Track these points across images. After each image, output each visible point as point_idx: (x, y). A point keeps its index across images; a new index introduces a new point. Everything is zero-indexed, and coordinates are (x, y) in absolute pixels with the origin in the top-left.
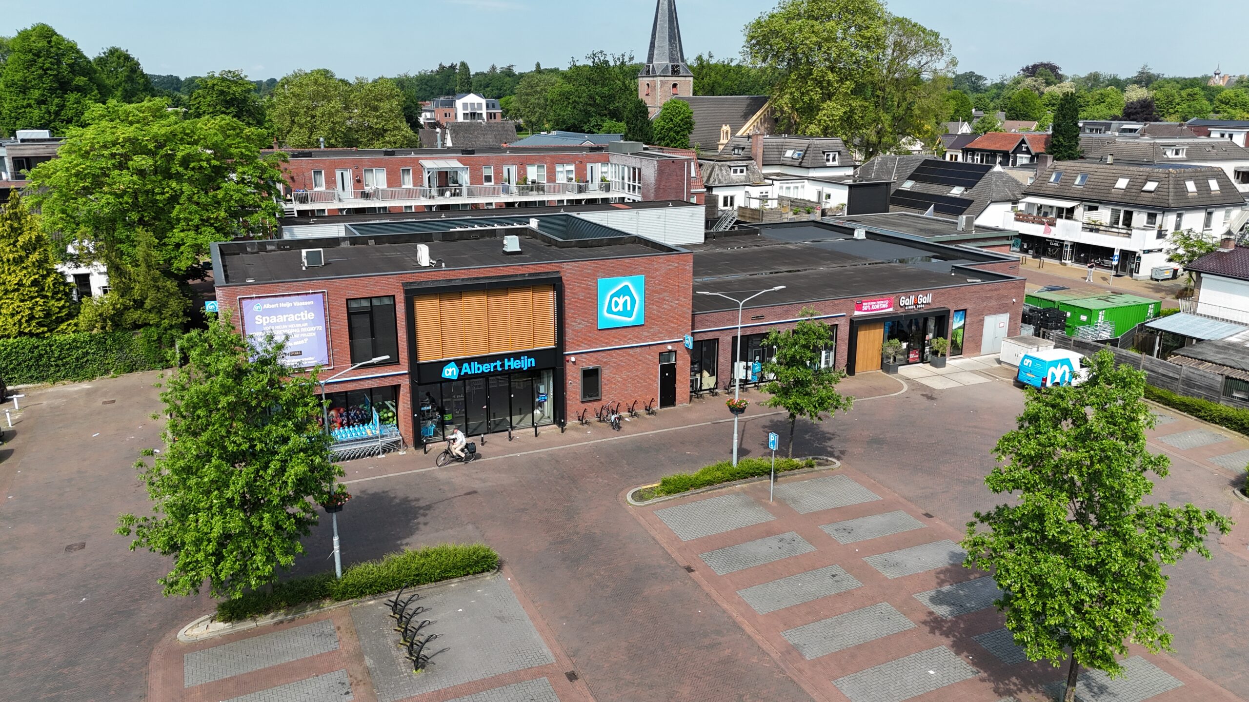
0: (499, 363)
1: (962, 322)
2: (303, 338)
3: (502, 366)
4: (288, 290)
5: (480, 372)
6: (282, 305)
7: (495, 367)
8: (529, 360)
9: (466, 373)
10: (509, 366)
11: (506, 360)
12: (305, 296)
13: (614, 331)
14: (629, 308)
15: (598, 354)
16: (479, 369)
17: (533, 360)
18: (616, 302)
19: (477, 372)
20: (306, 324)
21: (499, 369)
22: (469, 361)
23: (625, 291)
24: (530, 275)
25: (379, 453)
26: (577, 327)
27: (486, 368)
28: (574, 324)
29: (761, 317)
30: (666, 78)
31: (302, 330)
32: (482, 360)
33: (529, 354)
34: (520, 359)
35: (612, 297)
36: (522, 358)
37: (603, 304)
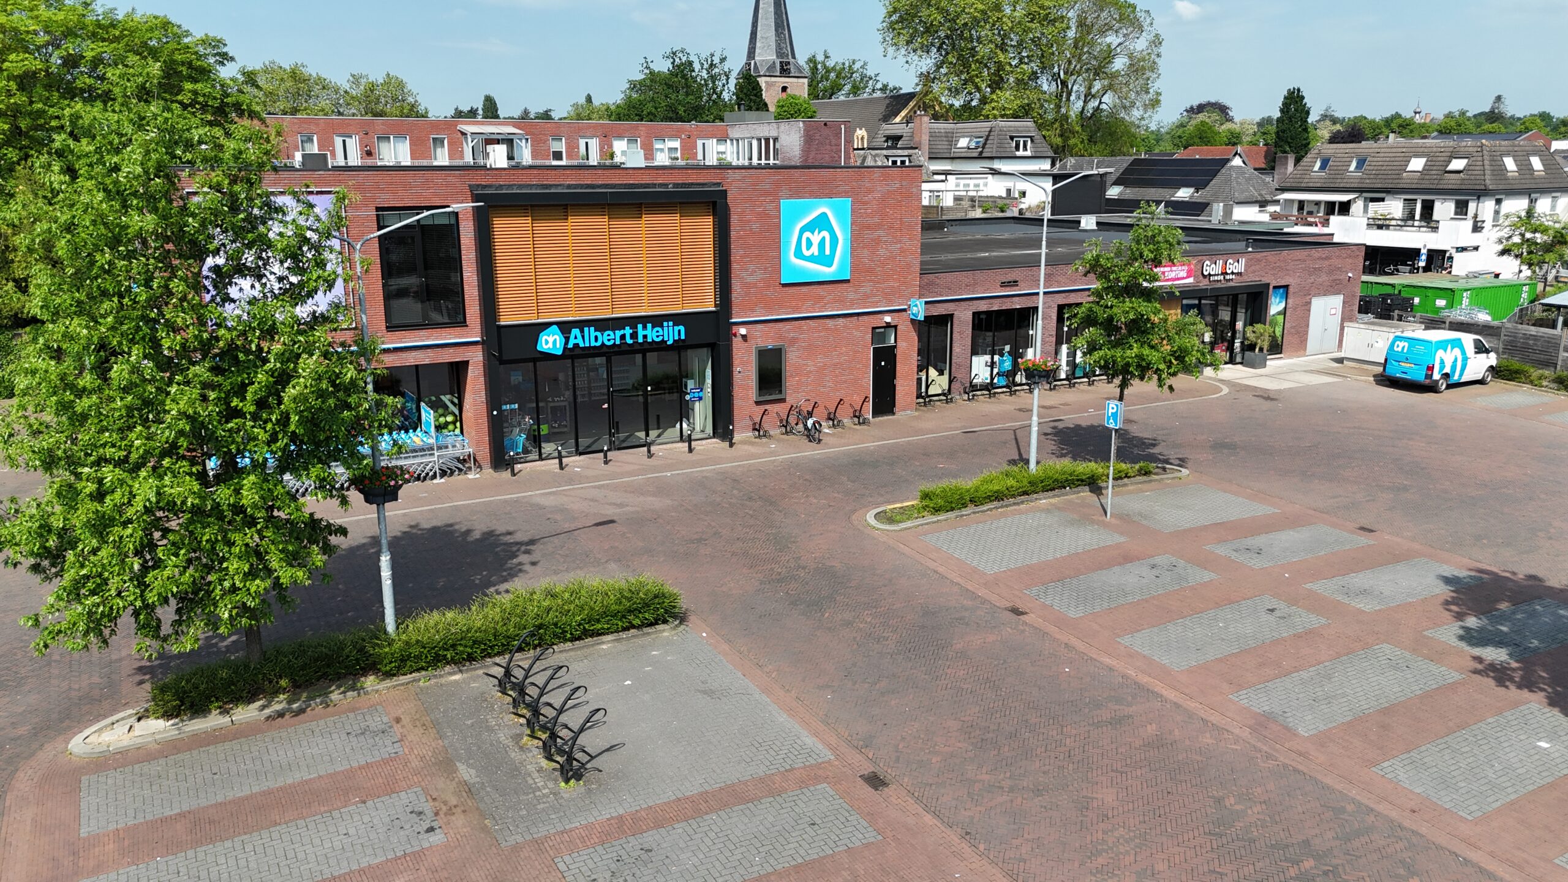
0: (628, 331)
1: (1283, 305)
3: (634, 336)
5: (599, 344)
7: (623, 337)
8: (677, 328)
9: (576, 345)
10: (645, 337)
11: (640, 326)
13: (805, 289)
14: (827, 252)
15: (780, 325)
16: (596, 338)
17: (682, 328)
18: (808, 239)
19: (593, 344)
21: (629, 341)
22: (581, 324)
23: (821, 222)
24: (676, 185)
25: (434, 477)
26: (750, 279)
27: (609, 338)
28: (744, 274)
29: (1014, 283)
30: (773, 79)
32: (602, 325)
33: (677, 319)
34: (662, 326)
35: (802, 231)
36: (665, 324)
37: (789, 242)
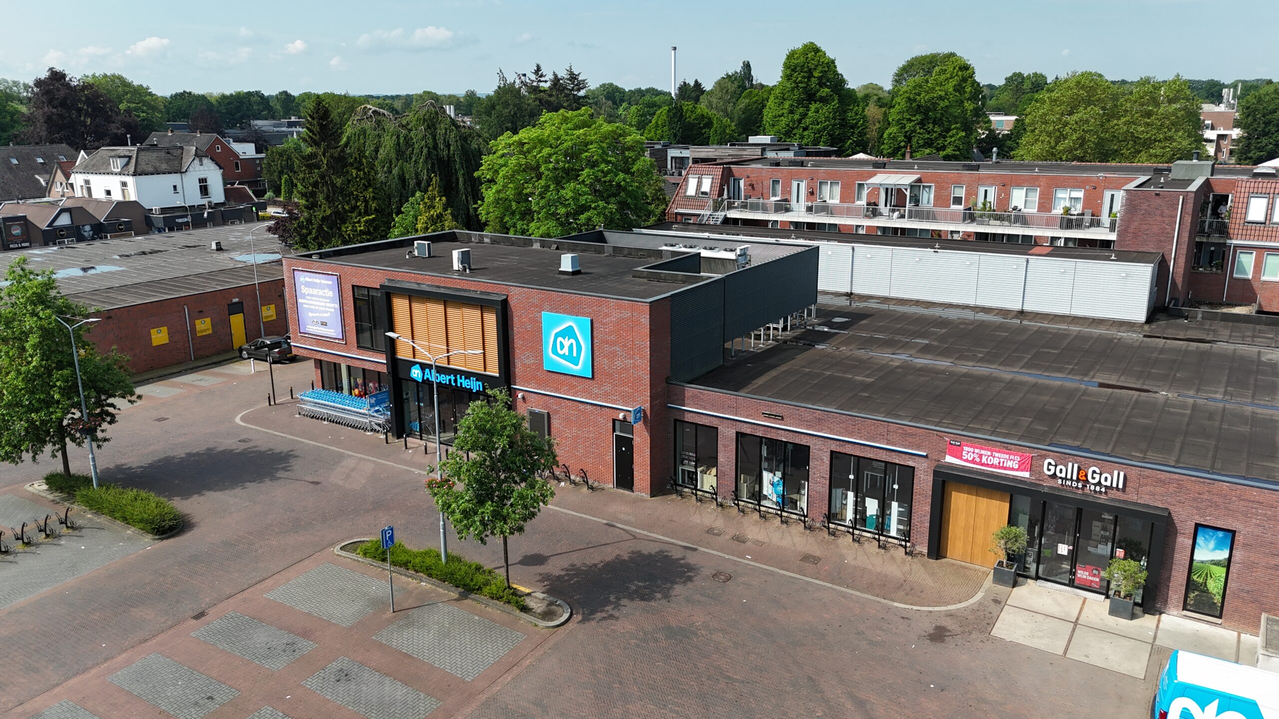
0: (453, 378)
1: (1224, 555)
2: (327, 312)
3: (456, 381)
4: (318, 268)
6: (315, 280)
7: (450, 380)
8: (478, 383)
9: (428, 379)
10: (461, 383)
11: (458, 376)
12: (326, 276)
13: (562, 377)
14: (575, 355)
15: (547, 398)
17: (480, 383)
18: (561, 343)
20: (328, 301)
21: (453, 383)
22: (430, 367)
23: (568, 333)
24: (482, 293)
25: (366, 430)
26: (527, 362)
27: (443, 379)
28: (523, 358)
31: (328, 305)
32: (440, 370)
33: (478, 377)
34: (470, 379)
35: (557, 335)
36: (472, 378)
37: (548, 342)
